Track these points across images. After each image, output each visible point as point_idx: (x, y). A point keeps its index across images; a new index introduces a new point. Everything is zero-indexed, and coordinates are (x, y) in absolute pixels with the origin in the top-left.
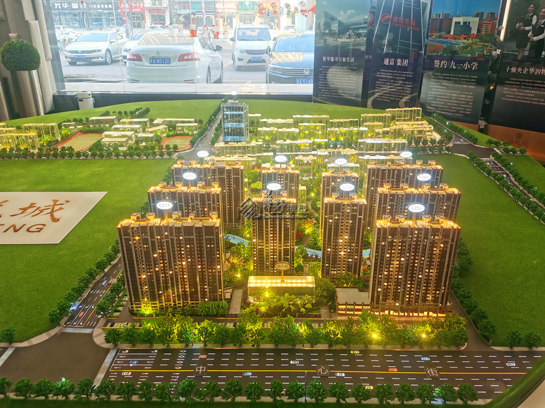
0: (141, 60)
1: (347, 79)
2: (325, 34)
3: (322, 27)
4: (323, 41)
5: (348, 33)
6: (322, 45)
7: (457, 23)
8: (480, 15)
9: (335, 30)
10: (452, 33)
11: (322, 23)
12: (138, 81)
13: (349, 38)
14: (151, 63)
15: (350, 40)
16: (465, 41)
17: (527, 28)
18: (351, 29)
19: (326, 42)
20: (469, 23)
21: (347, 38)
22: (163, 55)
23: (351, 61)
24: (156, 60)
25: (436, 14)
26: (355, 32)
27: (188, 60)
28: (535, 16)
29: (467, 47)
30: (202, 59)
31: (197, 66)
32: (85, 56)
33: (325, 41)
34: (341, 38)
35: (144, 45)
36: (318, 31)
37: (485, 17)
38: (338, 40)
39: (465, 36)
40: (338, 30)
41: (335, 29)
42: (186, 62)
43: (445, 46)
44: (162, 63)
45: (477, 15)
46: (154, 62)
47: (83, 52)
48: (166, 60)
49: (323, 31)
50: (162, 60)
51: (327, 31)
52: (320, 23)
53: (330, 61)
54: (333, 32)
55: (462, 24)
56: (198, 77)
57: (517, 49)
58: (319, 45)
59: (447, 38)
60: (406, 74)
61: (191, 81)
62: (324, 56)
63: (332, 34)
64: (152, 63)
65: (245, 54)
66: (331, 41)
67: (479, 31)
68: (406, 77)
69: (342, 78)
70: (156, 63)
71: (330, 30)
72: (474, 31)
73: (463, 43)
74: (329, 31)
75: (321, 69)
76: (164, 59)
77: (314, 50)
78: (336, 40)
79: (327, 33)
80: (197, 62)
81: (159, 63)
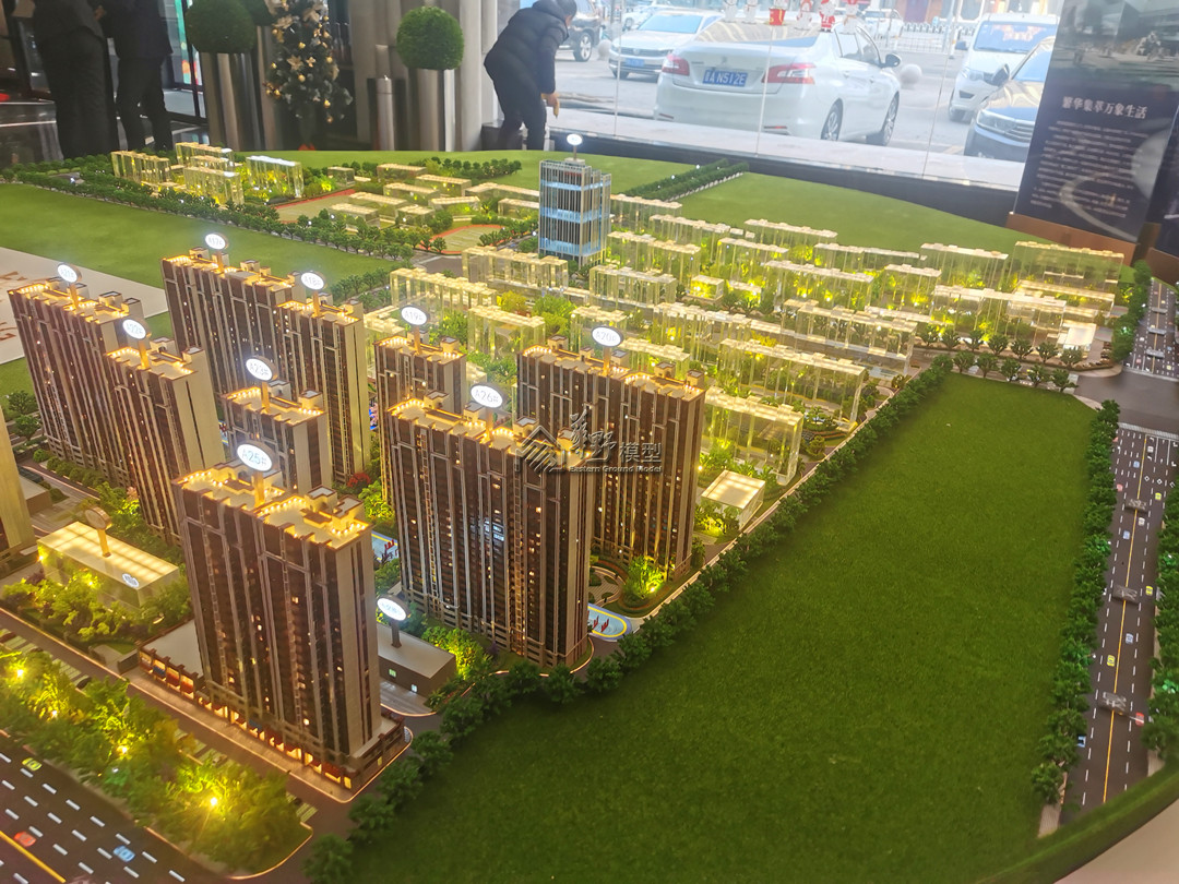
0: (687, 73)
1: (1116, 162)
2: (1082, 37)
3: (1078, 20)
4: (1072, 55)
5: (1144, 40)
6: (1068, 65)
9: (1112, 30)
11: (1081, 8)
12: (669, 118)
13: (1145, 54)
14: (704, 82)
15: (1145, 58)
18: (1153, 28)
19: (1080, 59)
21: (1139, 53)
22: (733, 66)
23: (1138, 116)
24: (717, 75)
26: (1166, 38)
27: (785, 80)
30: (819, 82)
31: (803, 95)
32: (643, 60)
33: (1079, 55)
34: (1123, 52)
35: (710, 40)
36: (1066, 29)
38: (1114, 55)
40: (1120, 31)
41: (1111, 25)
42: (779, 85)
44: (728, 84)
46: (712, 79)
47: (643, 52)
48: (736, 78)
49: (1079, 29)
50: (729, 77)
51: (1089, 31)
52: (1074, 8)
53: (1081, 109)
54: (1106, 33)
56: (800, 121)
58: (1061, 65)
61: (782, 130)
62: (1069, 95)
63: (1100, 37)
64: (709, 82)
65: (981, 83)
66: (1094, 56)
69: (1102, 159)
70: (716, 83)
71: (1098, 27)
74: (1094, 30)
75: (1052, 128)
76: (735, 74)
77: (1044, 79)
78: (1109, 55)
79: (1088, 36)
80: (805, 87)
81: (722, 83)
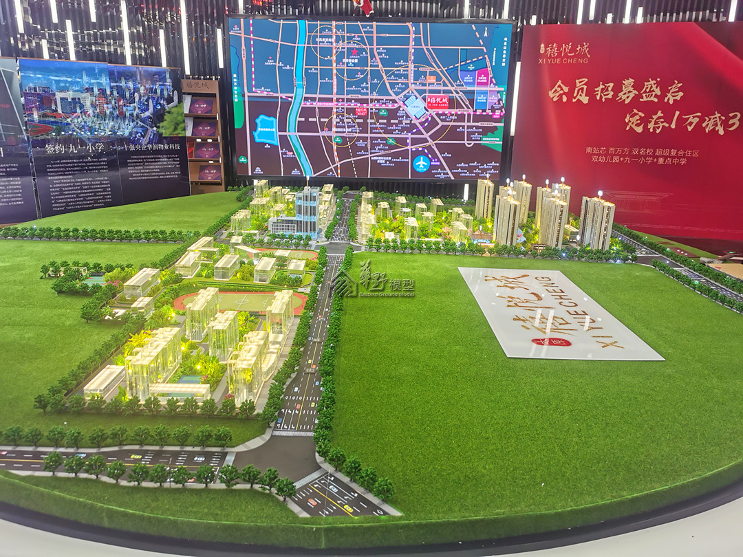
7: (63, 99)
8: (89, 91)
10: (60, 111)
20: (79, 99)
37: (96, 93)
43: (55, 127)
45: (86, 91)
55: (69, 100)
59: (56, 117)
60: (6, 168)
68: (6, 172)
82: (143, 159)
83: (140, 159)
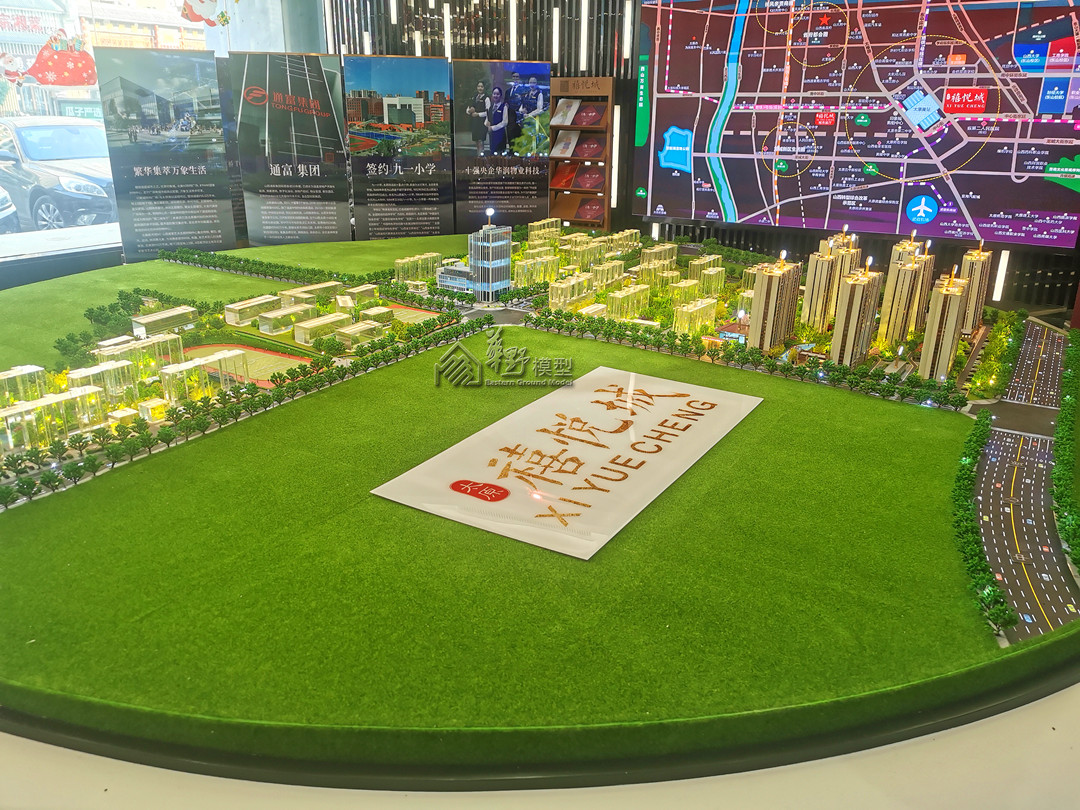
3: (119, 110)
4: (127, 136)
5: (182, 121)
7: (391, 106)
8: (423, 95)
9: (153, 115)
10: (386, 121)
11: (118, 101)
13: (187, 130)
16: (410, 133)
17: (481, 114)
20: (410, 106)
23: (201, 172)
25: (354, 92)
26: (198, 118)
28: (488, 99)
29: (414, 142)
34: (169, 130)
36: (112, 117)
37: (431, 98)
38: (163, 133)
39: (408, 126)
40: (159, 115)
41: (151, 112)
43: (379, 141)
45: (419, 95)
52: (112, 101)
53: (152, 174)
54: (149, 118)
55: (398, 107)
57: (474, 143)
58: (119, 144)
59: (381, 129)
60: (322, 189)
62: (137, 166)
63: (146, 122)
67: (427, 118)
68: (321, 194)
71: (141, 114)
72: (420, 118)
73: (407, 136)
74: (138, 116)
78: (158, 133)
82: (488, 186)
83: (485, 186)
